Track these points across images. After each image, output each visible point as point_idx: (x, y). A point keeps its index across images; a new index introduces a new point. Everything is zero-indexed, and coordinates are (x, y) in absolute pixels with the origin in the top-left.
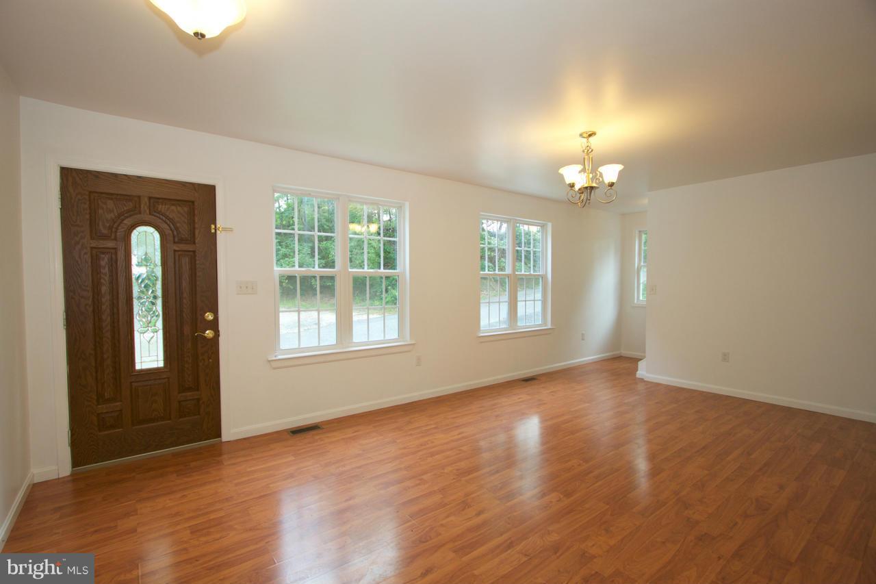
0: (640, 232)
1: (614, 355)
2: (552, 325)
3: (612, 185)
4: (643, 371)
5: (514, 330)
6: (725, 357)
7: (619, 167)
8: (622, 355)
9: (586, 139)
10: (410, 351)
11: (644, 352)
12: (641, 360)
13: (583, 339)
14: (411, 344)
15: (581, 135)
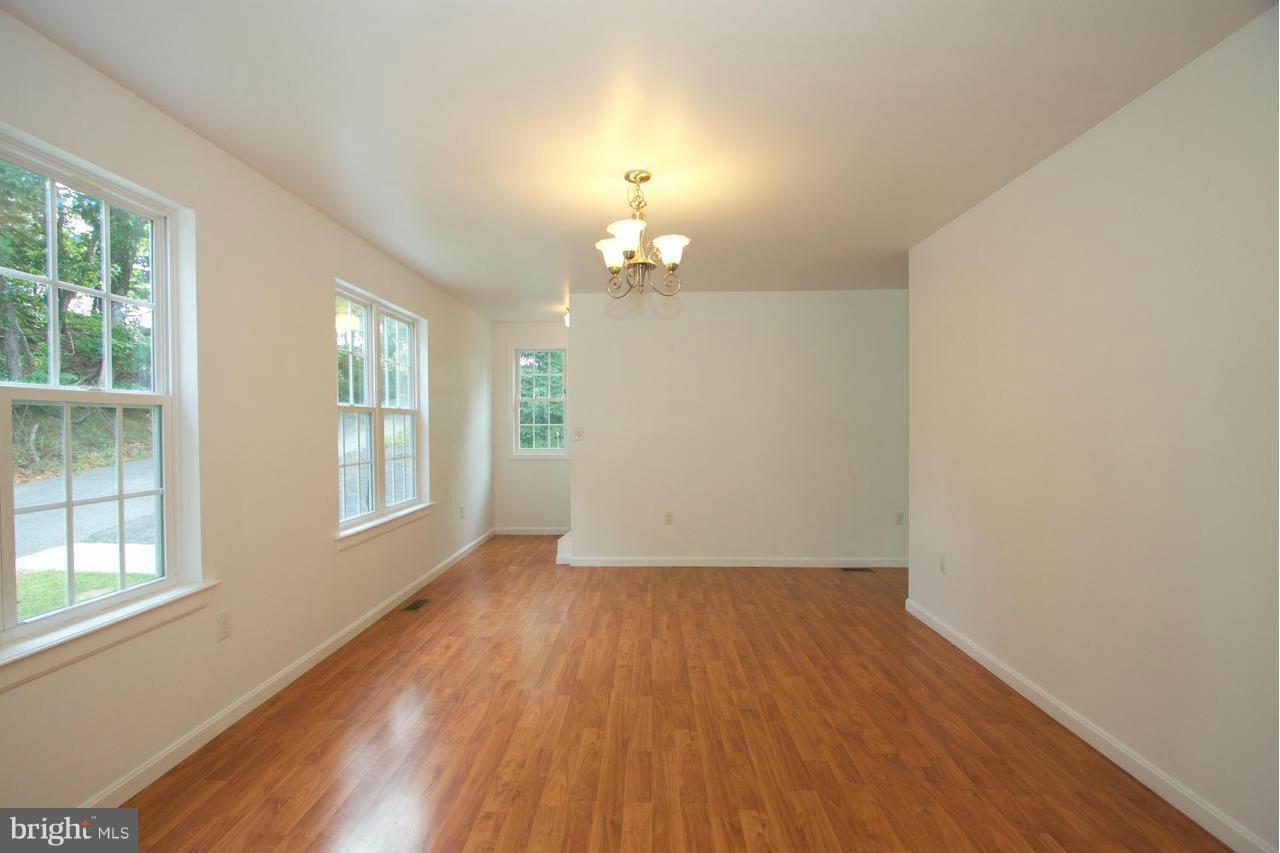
0: (516, 350)
1: (489, 536)
2: (432, 499)
3: (674, 268)
4: (567, 553)
5: (383, 515)
6: (669, 519)
7: (684, 241)
8: (498, 533)
9: (634, 185)
10: (203, 607)
11: (570, 525)
12: (559, 536)
13: (462, 517)
14: (207, 590)
15: (627, 177)
